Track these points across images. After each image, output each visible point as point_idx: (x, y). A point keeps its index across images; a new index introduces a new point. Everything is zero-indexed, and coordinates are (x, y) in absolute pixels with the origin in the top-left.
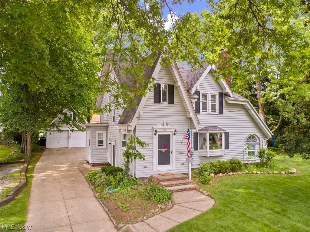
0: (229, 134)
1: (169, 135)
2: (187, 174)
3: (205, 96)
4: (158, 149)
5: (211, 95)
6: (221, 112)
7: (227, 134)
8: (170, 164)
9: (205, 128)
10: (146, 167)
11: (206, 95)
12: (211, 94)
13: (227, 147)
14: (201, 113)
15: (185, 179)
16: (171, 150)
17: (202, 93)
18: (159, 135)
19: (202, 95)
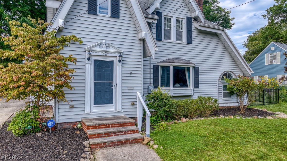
0: (200, 69)
1: (112, 62)
2: (135, 118)
3: (168, 20)
4: (93, 82)
5: (177, 20)
6: (189, 41)
7: (197, 70)
8: (112, 103)
9: (169, 59)
10: (73, 106)
11: (170, 19)
12: (176, 17)
13: (197, 85)
14: (162, 41)
15: (130, 125)
16: (114, 84)
17: (164, 15)
18: (95, 61)
19: (165, 18)
